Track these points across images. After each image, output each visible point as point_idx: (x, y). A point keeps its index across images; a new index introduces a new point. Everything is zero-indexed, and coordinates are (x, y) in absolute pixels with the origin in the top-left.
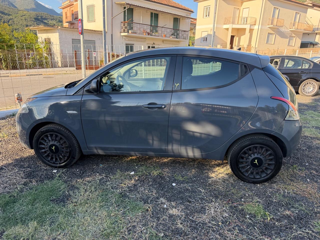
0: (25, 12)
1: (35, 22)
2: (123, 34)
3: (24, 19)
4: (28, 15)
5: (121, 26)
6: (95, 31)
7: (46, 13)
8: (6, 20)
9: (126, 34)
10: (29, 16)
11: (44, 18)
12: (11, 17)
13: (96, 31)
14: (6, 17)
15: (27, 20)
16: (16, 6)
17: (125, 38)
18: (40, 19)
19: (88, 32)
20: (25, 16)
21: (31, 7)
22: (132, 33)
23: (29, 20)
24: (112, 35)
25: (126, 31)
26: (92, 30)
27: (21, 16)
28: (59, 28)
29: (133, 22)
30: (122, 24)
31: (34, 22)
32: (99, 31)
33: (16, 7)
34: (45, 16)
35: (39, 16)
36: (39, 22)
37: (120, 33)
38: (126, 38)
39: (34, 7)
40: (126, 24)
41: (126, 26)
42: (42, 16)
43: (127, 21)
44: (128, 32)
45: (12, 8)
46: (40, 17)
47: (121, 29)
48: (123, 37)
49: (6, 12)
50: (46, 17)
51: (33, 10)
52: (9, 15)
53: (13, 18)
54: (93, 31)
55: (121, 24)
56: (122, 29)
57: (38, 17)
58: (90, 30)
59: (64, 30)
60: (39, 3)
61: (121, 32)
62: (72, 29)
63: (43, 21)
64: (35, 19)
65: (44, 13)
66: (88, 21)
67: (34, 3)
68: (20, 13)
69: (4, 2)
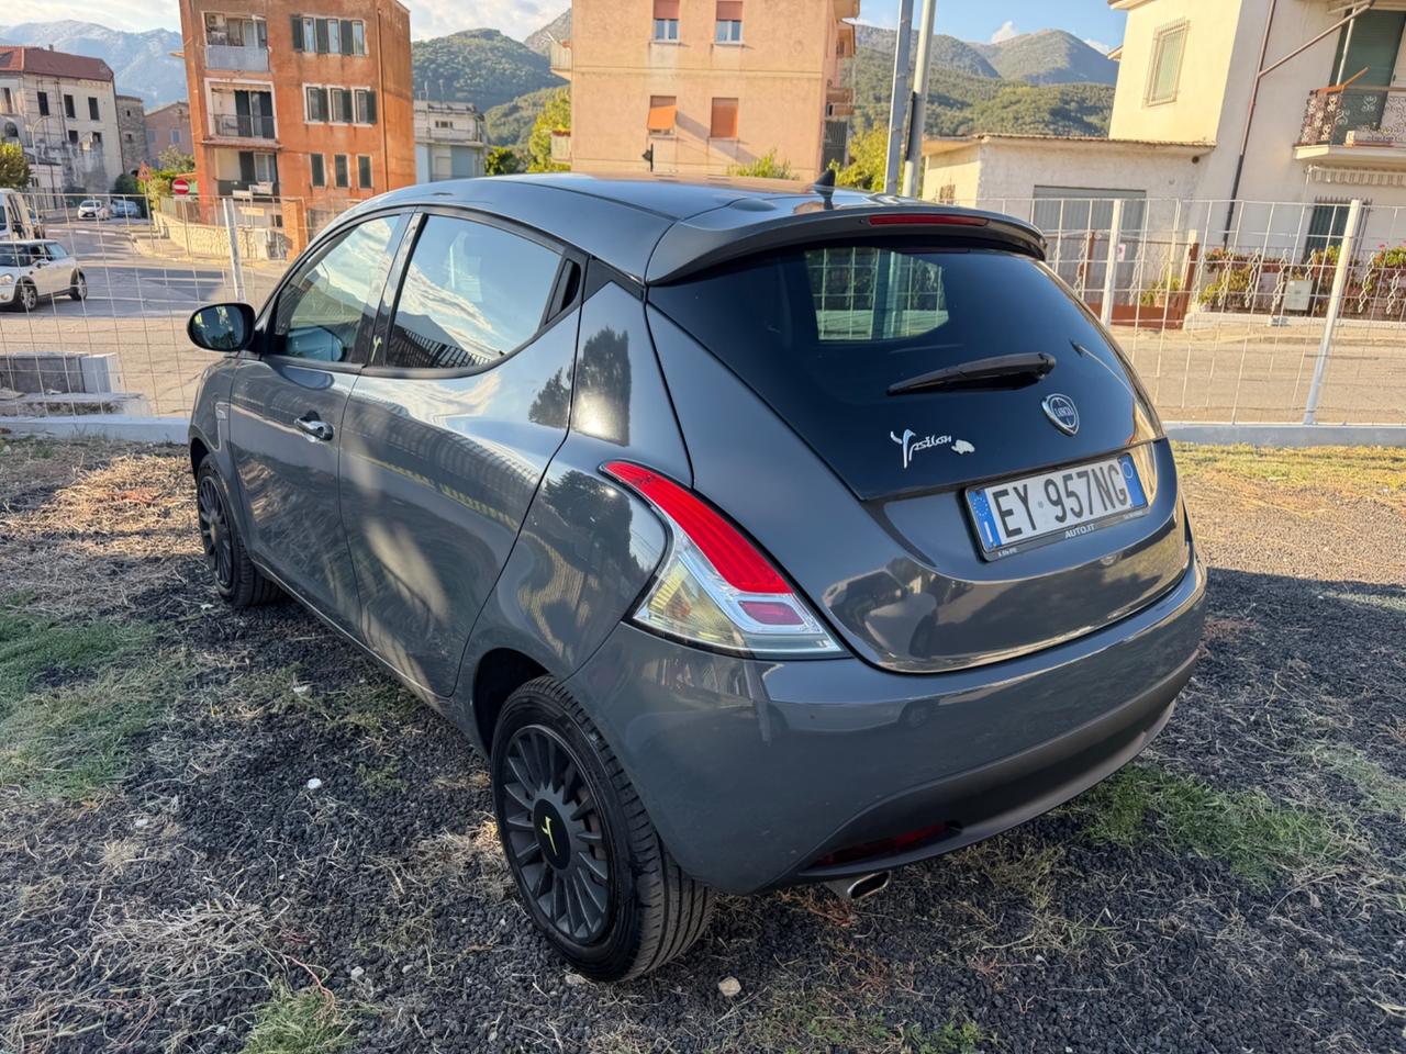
0: (1024, 88)
1: (1052, 127)
2: (1304, 153)
3: (1011, 115)
4: (1029, 101)
5: (1307, 110)
6: (1148, 144)
7: (1104, 85)
8: (949, 124)
9: (1323, 150)
10: (1035, 102)
11: (1091, 107)
12: (967, 113)
13: (1154, 145)
14: (949, 113)
15: (1020, 121)
16: (995, 67)
17: (1314, 172)
18: (1070, 111)
19: (1119, 153)
20: (1015, 107)
21: (1051, 65)
22: (1359, 143)
23: (1028, 120)
24: (1242, 158)
25: (1325, 137)
26: (1137, 142)
27: (1005, 107)
28: (986, 140)
29: (1393, 84)
30: (1313, 102)
31: (1046, 126)
32: (1171, 144)
33: (994, 74)
34: (1094, 100)
35: (1073, 101)
36: (1064, 126)
37: (1290, 150)
38: (1324, 173)
39: (1062, 62)
40: (1334, 98)
41: (1331, 108)
42: (1084, 100)
43: (1342, 83)
44: (1338, 139)
45: (982, 77)
46: (1077, 102)
47: (1304, 125)
48: (1307, 166)
49: (955, 95)
50: (1100, 99)
51: (1058, 75)
52: (963, 105)
53: (975, 116)
54: (1139, 147)
55: (1308, 102)
56: (1307, 130)
57: (1067, 103)
58: (1125, 142)
59: (1010, 147)
60: (1087, 46)
61: (1300, 144)
62: (1039, 143)
63: (1085, 118)
64: (1054, 113)
65: (1093, 84)
66: (1148, 100)
67: (1069, 49)
68: (1004, 94)
69: (960, 60)
